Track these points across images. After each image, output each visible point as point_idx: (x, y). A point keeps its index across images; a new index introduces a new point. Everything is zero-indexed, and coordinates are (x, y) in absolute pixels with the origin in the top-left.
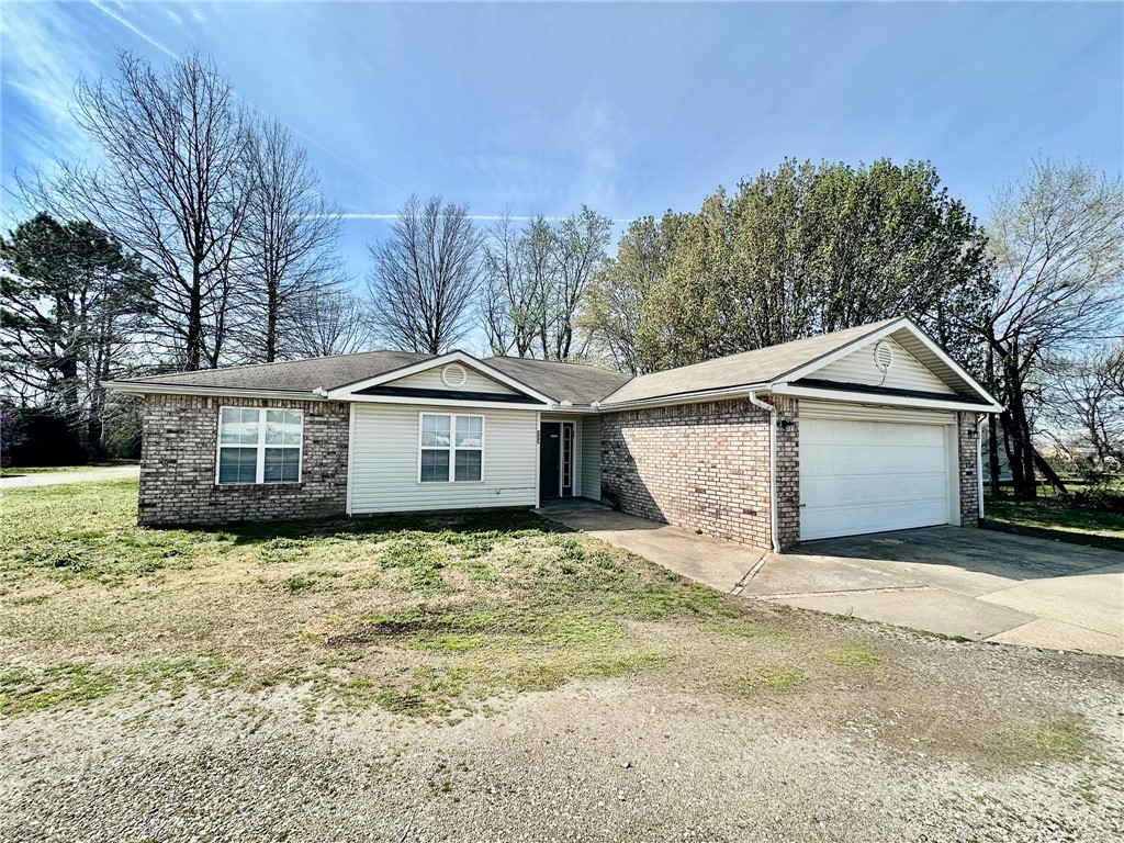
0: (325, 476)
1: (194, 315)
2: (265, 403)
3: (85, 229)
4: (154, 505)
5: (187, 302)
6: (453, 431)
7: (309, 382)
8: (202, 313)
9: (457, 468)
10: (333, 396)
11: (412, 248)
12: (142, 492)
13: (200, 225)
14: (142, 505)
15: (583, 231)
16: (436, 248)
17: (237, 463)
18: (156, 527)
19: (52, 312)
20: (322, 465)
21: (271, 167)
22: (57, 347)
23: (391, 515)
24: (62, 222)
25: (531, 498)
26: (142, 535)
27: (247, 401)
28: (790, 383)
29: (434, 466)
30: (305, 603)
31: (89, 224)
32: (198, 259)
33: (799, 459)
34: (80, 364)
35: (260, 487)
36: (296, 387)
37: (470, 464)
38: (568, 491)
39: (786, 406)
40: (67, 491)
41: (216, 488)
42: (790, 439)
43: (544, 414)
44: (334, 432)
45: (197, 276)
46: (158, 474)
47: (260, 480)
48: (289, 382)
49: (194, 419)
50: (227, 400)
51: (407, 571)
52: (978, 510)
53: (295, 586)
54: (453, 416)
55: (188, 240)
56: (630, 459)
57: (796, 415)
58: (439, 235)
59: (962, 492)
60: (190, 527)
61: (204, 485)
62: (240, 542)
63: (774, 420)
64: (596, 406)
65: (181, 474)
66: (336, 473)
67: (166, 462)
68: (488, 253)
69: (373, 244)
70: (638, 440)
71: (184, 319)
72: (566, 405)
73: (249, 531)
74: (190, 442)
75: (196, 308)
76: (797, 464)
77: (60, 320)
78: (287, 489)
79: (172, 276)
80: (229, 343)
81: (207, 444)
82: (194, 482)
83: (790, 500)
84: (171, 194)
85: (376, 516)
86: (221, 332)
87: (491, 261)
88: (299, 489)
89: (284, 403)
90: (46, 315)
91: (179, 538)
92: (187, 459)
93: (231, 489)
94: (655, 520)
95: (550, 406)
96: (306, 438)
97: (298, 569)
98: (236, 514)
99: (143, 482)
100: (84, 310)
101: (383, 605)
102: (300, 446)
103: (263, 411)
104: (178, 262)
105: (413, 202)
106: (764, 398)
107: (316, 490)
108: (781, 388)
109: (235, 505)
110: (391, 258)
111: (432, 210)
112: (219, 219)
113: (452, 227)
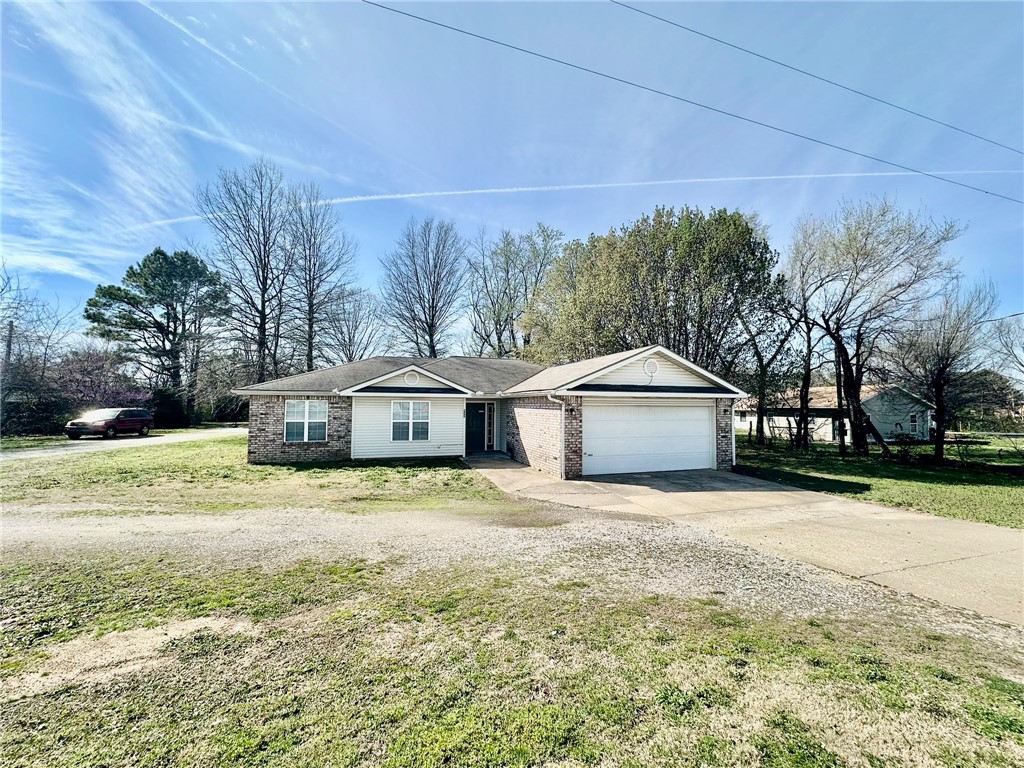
0: (340, 437)
1: (262, 329)
2: (308, 397)
3: (185, 257)
4: (255, 453)
5: (258, 320)
6: (411, 411)
7: (332, 384)
8: (267, 326)
9: (414, 432)
10: (343, 393)
11: (413, 257)
12: (249, 446)
13: (265, 266)
14: (250, 453)
15: (539, 241)
16: (431, 256)
17: (295, 430)
18: (257, 464)
19: (162, 316)
20: (338, 431)
21: (309, 213)
22: (166, 342)
23: (376, 459)
24: (170, 253)
25: (460, 450)
26: (250, 466)
27: (299, 397)
28: (568, 390)
29: (400, 431)
30: (324, 492)
31: (187, 253)
32: (264, 290)
33: (583, 429)
34: (182, 354)
35: (306, 444)
36: (323, 388)
37: (422, 432)
38: (491, 447)
39: (573, 401)
40: (195, 445)
41: (284, 444)
42: (576, 418)
43: (467, 399)
44: (344, 413)
45: (263, 302)
46: (257, 436)
47: (306, 440)
48: (321, 385)
49: (273, 407)
50: (289, 397)
51: (372, 482)
52: (731, 460)
53: (321, 487)
54: (411, 402)
55: (258, 278)
56: (517, 427)
57: (581, 405)
58: (433, 245)
59: (718, 448)
60: (273, 464)
61: (278, 442)
62: (298, 470)
63: (563, 409)
64: (499, 394)
65: (267, 436)
66: (345, 436)
67: (260, 430)
68: (469, 261)
69: (382, 257)
70: (523, 416)
71: (256, 332)
72: (480, 394)
73: (301, 466)
74: (271, 420)
75: (263, 323)
76: (581, 432)
77: (168, 323)
78: (320, 445)
79: (248, 303)
80: (282, 342)
81: (279, 421)
82: (274, 441)
83: (575, 452)
84: (249, 251)
85: (367, 460)
86: (277, 336)
87: (473, 266)
88: (326, 445)
89: (318, 398)
90: (159, 319)
91: (270, 469)
92: (270, 428)
93: (292, 444)
94: (522, 463)
95: (470, 395)
96: (329, 416)
97: (324, 481)
98: (294, 458)
99: (250, 441)
100: (184, 315)
101: (356, 493)
102: (326, 421)
103: (307, 402)
104: (251, 293)
105: (413, 222)
106: (555, 397)
107: (335, 445)
108: (563, 392)
109: (294, 453)
110: (396, 265)
111: (427, 227)
112: (276, 263)
113: (442, 241)
